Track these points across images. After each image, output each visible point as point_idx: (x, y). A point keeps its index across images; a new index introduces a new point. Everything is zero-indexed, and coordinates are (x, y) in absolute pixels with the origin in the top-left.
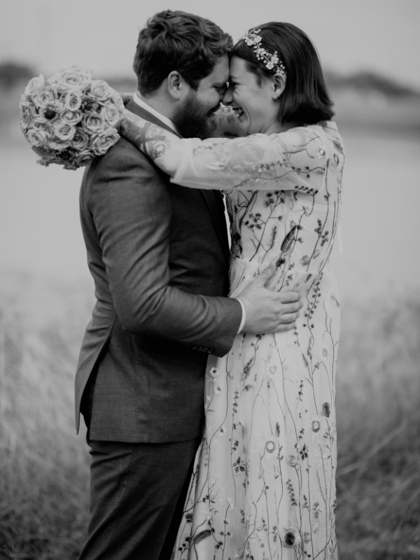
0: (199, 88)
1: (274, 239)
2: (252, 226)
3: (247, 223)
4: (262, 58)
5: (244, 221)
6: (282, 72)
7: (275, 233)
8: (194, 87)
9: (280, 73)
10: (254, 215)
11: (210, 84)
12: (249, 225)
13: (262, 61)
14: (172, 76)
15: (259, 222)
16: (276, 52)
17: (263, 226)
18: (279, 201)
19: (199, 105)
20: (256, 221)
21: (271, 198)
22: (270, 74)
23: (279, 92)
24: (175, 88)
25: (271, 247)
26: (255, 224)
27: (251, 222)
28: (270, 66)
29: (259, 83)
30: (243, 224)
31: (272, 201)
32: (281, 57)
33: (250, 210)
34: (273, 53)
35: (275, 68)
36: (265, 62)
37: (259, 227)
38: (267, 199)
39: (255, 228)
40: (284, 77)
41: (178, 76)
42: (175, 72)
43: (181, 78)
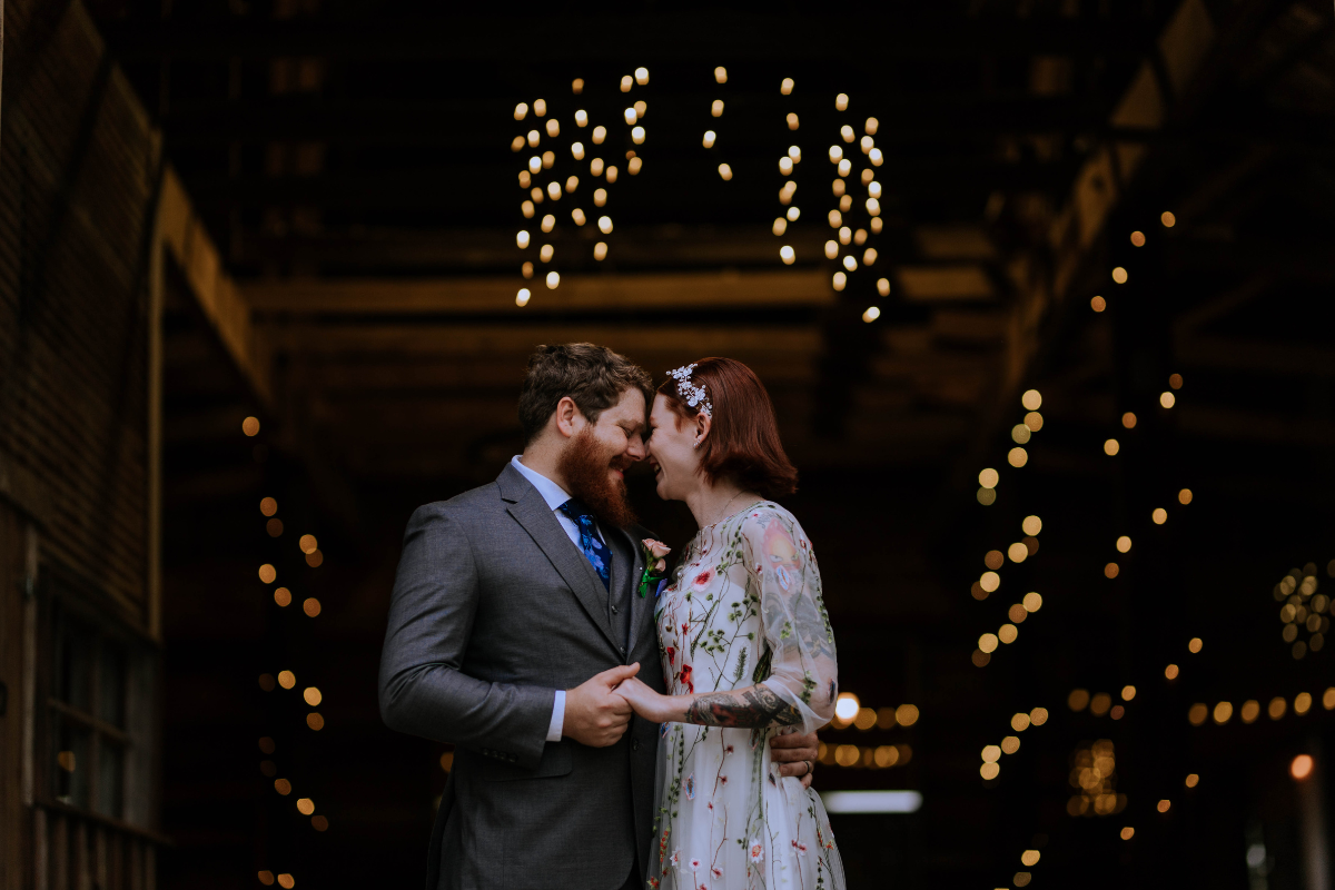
0: (598, 423)
1: (742, 665)
2: (711, 649)
3: (705, 644)
4: (686, 393)
5: (701, 641)
6: (708, 412)
7: (743, 657)
8: (592, 420)
9: (705, 412)
10: (715, 633)
11: (615, 420)
12: (707, 647)
13: (684, 397)
14: (564, 402)
15: (722, 643)
16: (704, 387)
17: (726, 648)
18: (750, 612)
19: (596, 445)
20: (717, 640)
21: (738, 609)
22: (692, 412)
23: (701, 437)
24: (567, 422)
25: (740, 678)
26: (716, 645)
27: (711, 643)
28: (692, 403)
29: (678, 425)
30: (698, 646)
31: (739, 614)
32: (709, 393)
33: (709, 624)
34: (700, 388)
35: (699, 404)
36: (688, 397)
37: (721, 649)
38: (732, 610)
39: (715, 651)
40: (708, 419)
41: (571, 406)
42: (567, 398)
43: (575, 409)
